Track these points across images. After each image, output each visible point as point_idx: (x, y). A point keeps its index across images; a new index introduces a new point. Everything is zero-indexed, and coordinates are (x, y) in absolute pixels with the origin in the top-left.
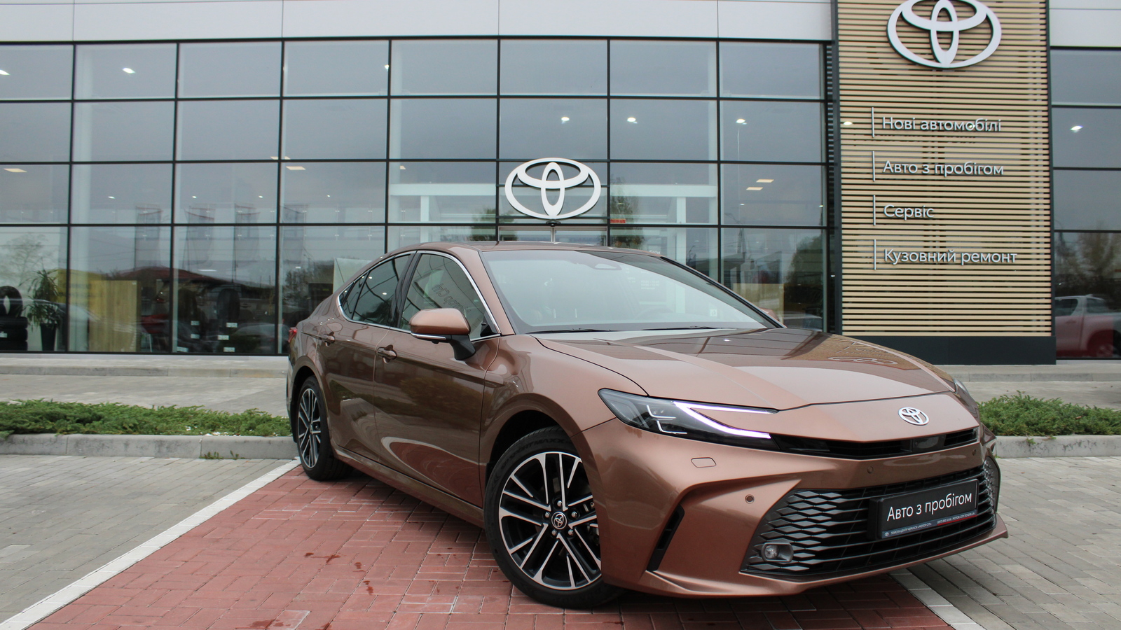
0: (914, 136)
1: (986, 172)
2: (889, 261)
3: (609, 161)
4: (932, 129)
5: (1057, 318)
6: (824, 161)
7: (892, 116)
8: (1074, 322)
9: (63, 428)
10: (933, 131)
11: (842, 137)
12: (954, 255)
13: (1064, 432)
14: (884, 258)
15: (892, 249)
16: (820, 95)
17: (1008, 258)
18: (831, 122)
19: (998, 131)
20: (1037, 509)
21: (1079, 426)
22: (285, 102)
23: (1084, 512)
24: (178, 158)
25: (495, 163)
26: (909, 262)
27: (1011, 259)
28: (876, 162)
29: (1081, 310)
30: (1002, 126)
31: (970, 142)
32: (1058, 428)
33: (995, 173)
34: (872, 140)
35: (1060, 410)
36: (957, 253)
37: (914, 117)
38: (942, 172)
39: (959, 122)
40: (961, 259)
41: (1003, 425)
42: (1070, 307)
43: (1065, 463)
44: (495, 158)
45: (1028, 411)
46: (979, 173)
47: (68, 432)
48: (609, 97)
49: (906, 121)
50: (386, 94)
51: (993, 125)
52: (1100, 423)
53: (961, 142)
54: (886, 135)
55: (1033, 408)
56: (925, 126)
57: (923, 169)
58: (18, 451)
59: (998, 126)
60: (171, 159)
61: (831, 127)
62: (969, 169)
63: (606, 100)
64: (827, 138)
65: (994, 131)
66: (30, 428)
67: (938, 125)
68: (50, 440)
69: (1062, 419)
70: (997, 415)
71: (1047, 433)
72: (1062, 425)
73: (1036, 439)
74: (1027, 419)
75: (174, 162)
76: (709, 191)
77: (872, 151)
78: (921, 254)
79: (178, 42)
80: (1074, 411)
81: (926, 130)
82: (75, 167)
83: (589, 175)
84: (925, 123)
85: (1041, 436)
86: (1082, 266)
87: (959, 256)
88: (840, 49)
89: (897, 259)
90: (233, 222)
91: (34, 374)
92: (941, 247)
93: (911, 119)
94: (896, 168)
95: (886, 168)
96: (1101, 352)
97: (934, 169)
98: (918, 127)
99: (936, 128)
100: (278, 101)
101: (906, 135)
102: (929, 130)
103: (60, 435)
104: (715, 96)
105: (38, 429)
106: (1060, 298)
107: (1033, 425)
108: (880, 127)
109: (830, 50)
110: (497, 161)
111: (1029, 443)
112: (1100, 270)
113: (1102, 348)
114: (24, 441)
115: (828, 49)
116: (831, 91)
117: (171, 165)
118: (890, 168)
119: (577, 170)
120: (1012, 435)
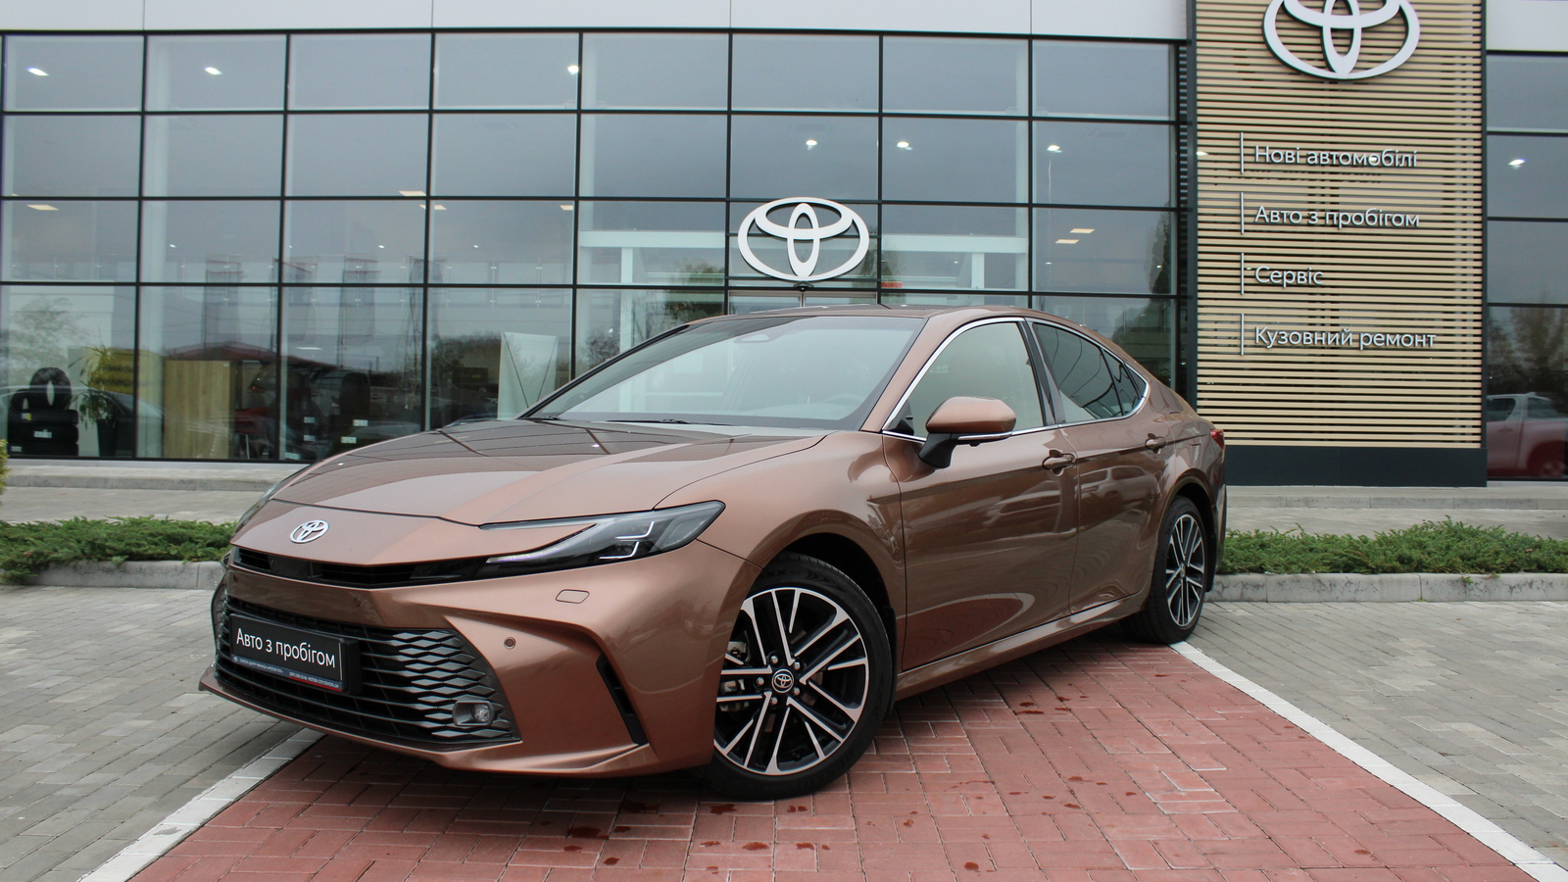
0: (1297, 172)
1: (1396, 223)
2: (1261, 344)
3: (880, 203)
4: (1322, 162)
5: (1488, 424)
6: (1173, 205)
7: (1268, 145)
8: (1510, 430)
9: (192, 554)
10: (1323, 165)
11: (1200, 172)
12: (1350, 335)
13: (1510, 569)
14: (1255, 339)
15: (1266, 327)
16: (1170, 115)
17: (1424, 341)
18: (1185, 152)
19: (1413, 167)
20: (1482, 662)
21: (1530, 562)
22: (436, 117)
23: (1542, 665)
24: (288, 193)
25: (724, 204)
26: (1289, 345)
27: (1428, 342)
28: (1245, 208)
29: (1519, 413)
30: (1418, 160)
31: (1374, 182)
32: (1503, 563)
33: (1407, 224)
34: (1240, 178)
35: (1503, 540)
36: (1354, 333)
37: (1298, 146)
38: (1335, 222)
39: (1360, 154)
40: (1359, 341)
41: (1430, 559)
42: (1506, 409)
43: (1510, 608)
44: (725, 196)
45: (1462, 542)
46: (1386, 224)
47: (199, 559)
48: (880, 115)
49: (1287, 152)
50: (575, 108)
51: (1407, 159)
52: (1557, 558)
53: (1361, 181)
54: (1258, 171)
55: (1468, 538)
56: (1313, 159)
57: (1309, 217)
58: (134, 583)
59: (1412, 160)
60: (279, 194)
61: (1185, 159)
62: (1372, 219)
63: (877, 119)
64: (1179, 173)
65: (1407, 167)
66: (150, 552)
67: (1331, 157)
68: (176, 569)
69: (1507, 553)
70: (1421, 546)
71: (1488, 570)
72: (1508, 560)
73: (1474, 577)
74: (1462, 552)
75: (283, 198)
76: (1017, 245)
77: (1240, 192)
78: (1305, 334)
79: (288, 32)
80: (1522, 542)
81: (1314, 165)
82: (147, 204)
83: (853, 222)
84: (1313, 155)
85: (1481, 573)
86: (1518, 354)
87: (1356, 337)
88: (1199, 51)
89: (1273, 341)
90: (340, 281)
91: (97, 487)
92: (1332, 325)
93: (1295, 149)
94: (1272, 216)
95: (1259, 215)
96: (1547, 472)
97: (1324, 218)
98: (1303, 161)
99: (1328, 161)
100: (426, 116)
101: (1285, 171)
102: (1319, 164)
103: (189, 563)
104: (1026, 114)
105: (159, 554)
106: (1490, 397)
107: (1469, 560)
108: (1251, 159)
109: (1184, 52)
110: (728, 201)
111: (1465, 582)
112: (1542, 359)
113: (1548, 466)
114: (141, 570)
115: (1182, 51)
116: (1185, 109)
117: (278, 202)
118: (1265, 216)
119: (837, 215)
120: (1442, 572)
